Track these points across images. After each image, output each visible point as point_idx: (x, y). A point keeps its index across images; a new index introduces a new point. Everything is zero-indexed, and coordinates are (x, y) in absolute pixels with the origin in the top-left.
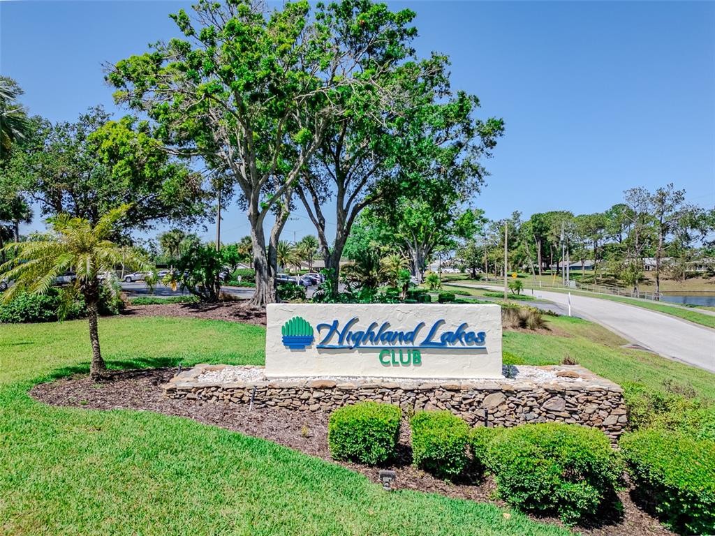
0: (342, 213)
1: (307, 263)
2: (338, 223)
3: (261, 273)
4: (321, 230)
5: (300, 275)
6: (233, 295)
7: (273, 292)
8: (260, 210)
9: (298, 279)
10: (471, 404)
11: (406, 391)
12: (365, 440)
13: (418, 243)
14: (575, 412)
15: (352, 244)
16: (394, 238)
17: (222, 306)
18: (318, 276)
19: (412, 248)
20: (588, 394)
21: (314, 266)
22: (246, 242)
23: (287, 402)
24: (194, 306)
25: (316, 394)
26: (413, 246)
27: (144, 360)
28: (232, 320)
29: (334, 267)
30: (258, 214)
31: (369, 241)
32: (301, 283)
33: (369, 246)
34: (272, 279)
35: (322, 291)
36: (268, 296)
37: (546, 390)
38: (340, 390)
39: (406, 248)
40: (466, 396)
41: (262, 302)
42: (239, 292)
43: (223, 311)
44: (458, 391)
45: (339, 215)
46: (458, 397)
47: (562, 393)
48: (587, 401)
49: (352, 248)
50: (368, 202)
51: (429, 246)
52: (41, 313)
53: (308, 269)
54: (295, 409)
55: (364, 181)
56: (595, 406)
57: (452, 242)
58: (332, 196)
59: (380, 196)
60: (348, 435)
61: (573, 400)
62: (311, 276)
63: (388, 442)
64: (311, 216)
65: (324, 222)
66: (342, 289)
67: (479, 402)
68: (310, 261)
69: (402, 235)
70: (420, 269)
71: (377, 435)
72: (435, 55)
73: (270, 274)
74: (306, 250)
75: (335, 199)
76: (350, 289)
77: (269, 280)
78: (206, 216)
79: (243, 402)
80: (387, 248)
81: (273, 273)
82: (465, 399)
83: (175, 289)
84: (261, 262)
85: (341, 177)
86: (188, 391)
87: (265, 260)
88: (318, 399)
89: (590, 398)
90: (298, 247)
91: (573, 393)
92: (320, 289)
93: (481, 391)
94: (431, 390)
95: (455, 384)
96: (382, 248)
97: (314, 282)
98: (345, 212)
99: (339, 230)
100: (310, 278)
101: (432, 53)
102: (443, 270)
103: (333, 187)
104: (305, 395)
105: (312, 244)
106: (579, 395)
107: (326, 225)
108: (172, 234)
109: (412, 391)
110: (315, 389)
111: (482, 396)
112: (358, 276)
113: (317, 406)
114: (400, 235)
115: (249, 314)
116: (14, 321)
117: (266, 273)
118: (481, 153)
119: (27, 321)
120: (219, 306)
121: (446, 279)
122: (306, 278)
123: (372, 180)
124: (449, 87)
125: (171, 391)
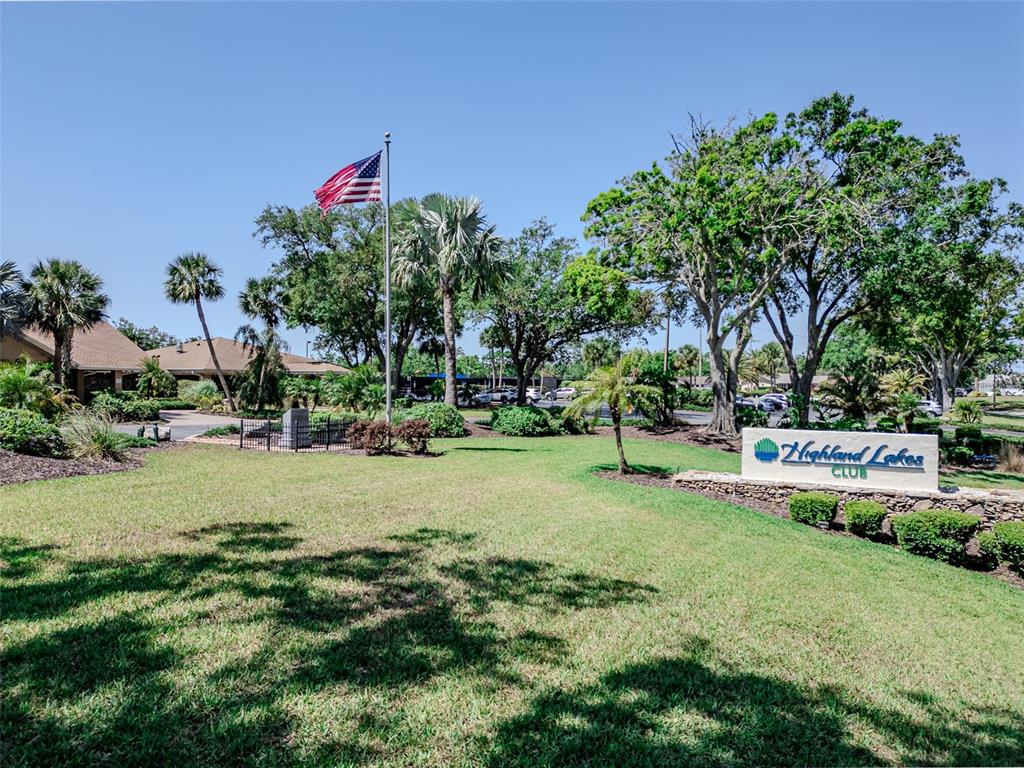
0: (814, 331)
1: (769, 378)
2: (809, 341)
3: (719, 398)
4: (788, 348)
5: (759, 396)
6: (683, 420)
7: (732, 419)
8: (720, 333)
9: (756, 401)
10: (904, 507)
11: (850, 494)
12: (812, 511)
13: (946, 351)
14: (993, 518)
15: (839, 351)
16: (907, 343)
17: (678, 430)
18: (785, 398)
19: (935, 359)
20: (1004, 505)
21: (778, 381)
22: (686, 352)
23: (760, 495)
24: (648, 429)
25: (781, 491)
26: (938, 357)
27: (642, 466)
28: (692, 444)
29: (804, 394)
30: (718, 338)
31: (864, 349)
32: (761, 407)
33: (865, 354)
34: (731, 405)
35: (788, 419)
36: (727, 422)
37: (969, 500)
38: (798, 489)
39: (928, 359)
40: (900, 500)
41: (721, 429)
42: (690, 416)
43: (680, 435)
44: (893, 496)
45: (810, 332)
46: (892, 501)
47: (982, 503)
48: (1004, 510)
49: (838, 358)
50: (850, 313)
51: (966, 356)
52: (534, 429)
53: (769, 385)
54: (765, 500)
55: (844, 290)
56: (1011, 515)
57: (1011, 348)
58: (804, 306)
59: (866, 306)
60: (800, 507)
61: (991, 509)
62: (774, 398)
63: (828, 513)
64: (776, 332)
65: (792, 338)
66: (813, 417)
67: (911, 506)
68: (773, 376)
69: (919, 340)
70: (950, 390)
71: (821, 508)
72: (940, 136)
73: (729, 399)
74: (766, 362)
75: (806, 309)
76: (822, 418)
77: (727, 405)
78: (645, 327)
79: (727, 493)
80: (896, 357)
81: (732, 398)
82: (899, 502)
83: (630, 412)
84: (720, 387)
85: (814, 287)
86: (690, 482)
87: (724, 385)
88: (782, 495)
89: (1006, 508)
90: (755, 356)
91: (991, 504)
92: (785, 416)
93: (912, 498)
94: (871, 495)
95: (892, 492)
96: (887, 358)
97: (778, 407)
98: (819, 328)
99: (810, 348)
100: (772, 401)
101: (935, 135)
102: (1003, 391)
103: (804, 298)
104: (773, 491)
105: (776, 354)
106: (996, 506)
107: (794, 342)
108: (595, 342)
109: (855, 494)
110: (780, 488)
111: (914, 501)
112: (839, 401)
113: (781, 499)
114: (916, 339)
115: (708, 440)
116: (516, 435)
117: (724, 399)
118: (1018, 243)
119: (524, 435)
120: (675, 431)
121: (1005, 405)
122: (766, 401)
123: (854, 287)
124: (964, 165)
125: (679, 481)
